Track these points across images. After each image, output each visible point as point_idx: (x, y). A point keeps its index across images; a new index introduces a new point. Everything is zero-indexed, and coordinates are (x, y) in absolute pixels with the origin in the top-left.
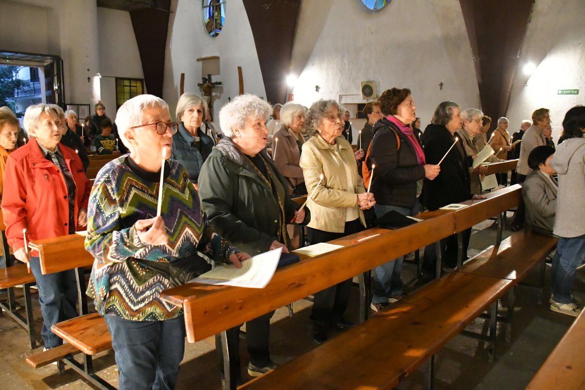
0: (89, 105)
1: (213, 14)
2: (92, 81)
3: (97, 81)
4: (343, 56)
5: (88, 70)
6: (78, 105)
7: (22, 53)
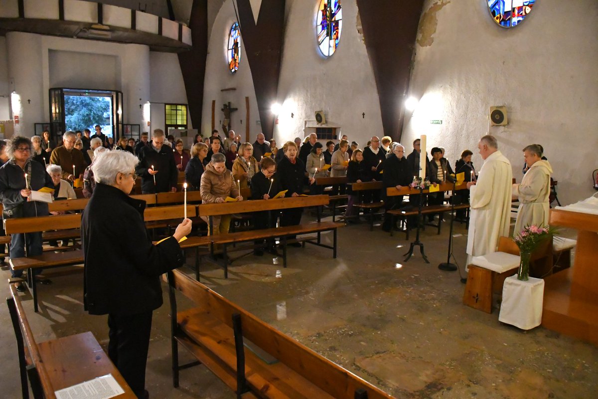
0: (139, 125)
1: (234, 55)
2: (143, 107)
3: (147, 107)
4: (307, 91)
5: (140, 99)
6: (132, 125)
7: (92, 90)
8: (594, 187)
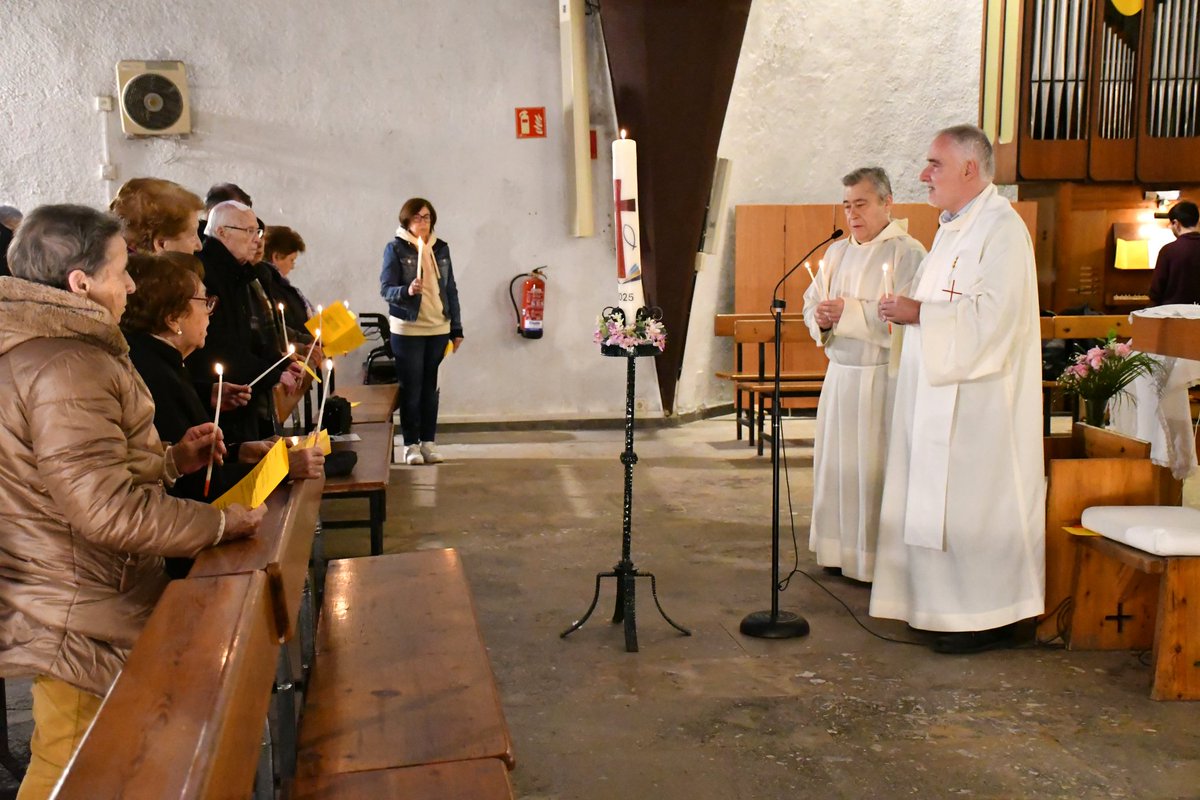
8: (520, 331)
